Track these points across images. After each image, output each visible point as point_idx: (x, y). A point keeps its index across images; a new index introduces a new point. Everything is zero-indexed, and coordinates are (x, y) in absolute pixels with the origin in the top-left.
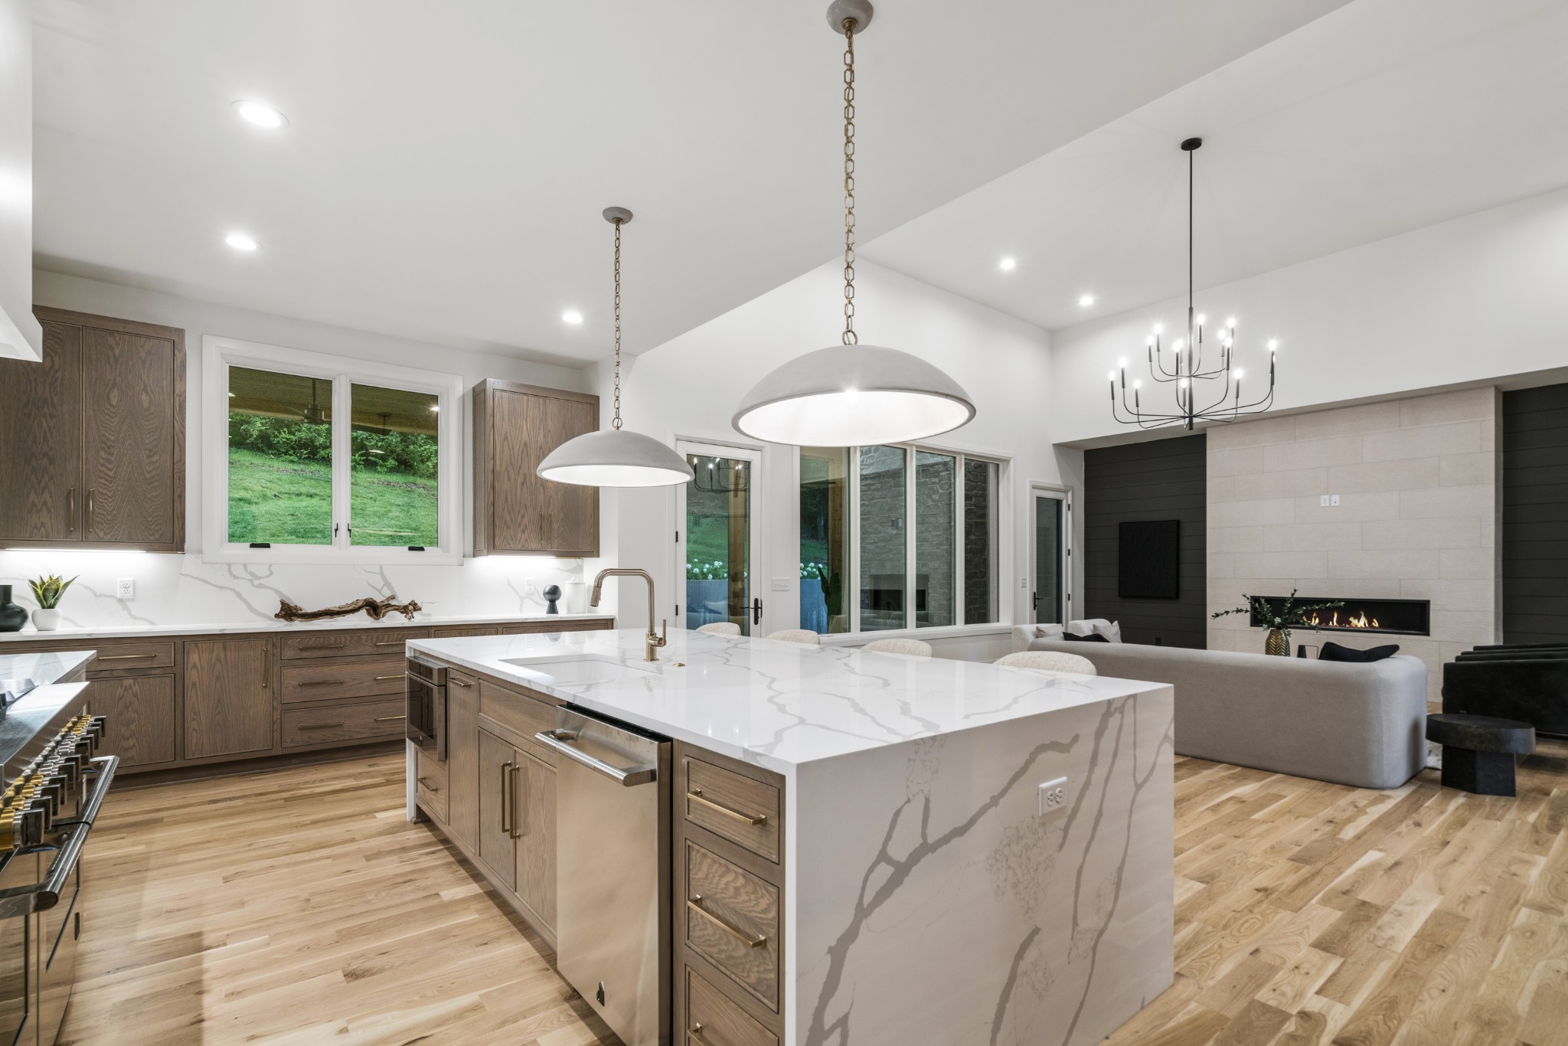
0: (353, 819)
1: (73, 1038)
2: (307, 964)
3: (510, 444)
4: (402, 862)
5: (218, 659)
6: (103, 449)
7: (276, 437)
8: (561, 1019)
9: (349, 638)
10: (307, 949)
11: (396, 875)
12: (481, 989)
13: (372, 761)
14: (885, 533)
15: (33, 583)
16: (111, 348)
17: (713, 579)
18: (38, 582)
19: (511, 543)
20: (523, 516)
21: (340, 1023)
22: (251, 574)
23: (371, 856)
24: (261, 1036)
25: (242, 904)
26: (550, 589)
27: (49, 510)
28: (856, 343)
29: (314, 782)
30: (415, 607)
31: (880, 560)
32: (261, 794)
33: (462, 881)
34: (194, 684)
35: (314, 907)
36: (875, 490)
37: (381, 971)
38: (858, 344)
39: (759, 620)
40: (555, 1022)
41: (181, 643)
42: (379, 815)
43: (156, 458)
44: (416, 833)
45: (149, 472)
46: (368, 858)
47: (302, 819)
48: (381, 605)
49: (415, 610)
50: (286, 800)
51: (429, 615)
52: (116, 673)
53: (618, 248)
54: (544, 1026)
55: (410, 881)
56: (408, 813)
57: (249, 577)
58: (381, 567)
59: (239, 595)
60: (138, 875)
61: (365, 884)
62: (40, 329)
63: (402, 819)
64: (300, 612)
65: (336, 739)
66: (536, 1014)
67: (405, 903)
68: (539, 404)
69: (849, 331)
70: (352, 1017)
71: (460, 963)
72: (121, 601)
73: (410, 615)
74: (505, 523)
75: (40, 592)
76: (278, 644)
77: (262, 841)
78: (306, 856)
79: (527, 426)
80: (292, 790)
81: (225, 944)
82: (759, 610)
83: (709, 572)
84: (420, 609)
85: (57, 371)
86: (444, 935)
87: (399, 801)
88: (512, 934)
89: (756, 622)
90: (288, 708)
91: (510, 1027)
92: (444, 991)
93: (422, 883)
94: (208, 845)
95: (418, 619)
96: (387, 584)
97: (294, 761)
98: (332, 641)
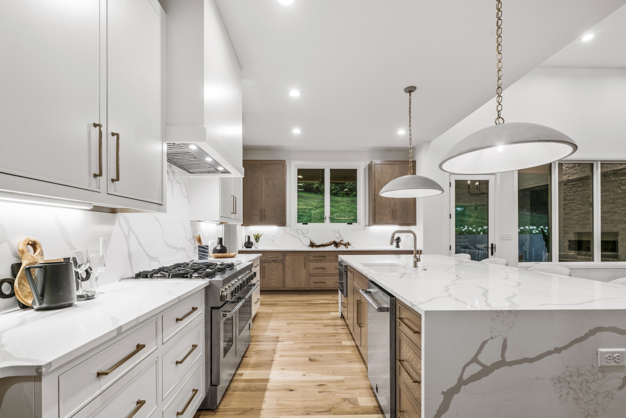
0: (324, 313)
1: (247, 356)
2: (301, 353)
3: (381, 184)
4: (334, 329)
5: (293, 259)
6: (268, 197)
7: (321, 188)
8: (367, 395)
9: (327, 254)
10: (301, 349)
11: (331, 333)
12: (345, 376)
13: (334, 296)
14: (585, 209)
15: (254, 235)
16: (269, 169)
17: (483, 234)
18: (255, 235)
19: (381, 221)
20: (386, 211)
21: (304, 373)
22: (303, 233)
23: (326, 326)
24: (285, 369)
25: (290, 332)
26: (397, 238)
27: (257, 215)
28: (503, 123)
29: (316, 300)
30: (349, 244)
31: (581, 224)
32: (302, 301)
33: (349, 340)
34: (287, 266)
35: (306, 337)
36: (578, 187)
37: (319, 361)
38: (505, 123)
39: (494, 253)
40: (365, 395)
41: (285, 253)
42: (331, 313)
43: (279, 199)
44: (340, 321)
45: (278, 203)
46: (325, 326)
47: (310, 310)
48: (338, 243)
49: (349, 245)
50: (308, 304)
51: (354, 247)
52: (270, 261)
53: (410, 102)
54: (361, 394)
55: (334, 336)
56: (339, 314)
57: (302, 234)
58: (339, 230)
59: (299, 239)
60: (269, 318)
61: (322, 334)
62: (244, 168)
63: (337, 316)
64: (315, 245)
65: (324, 287)
66: (359, 390)
67: (331, 343)
68: (391, 167)
69: (499, 118)
70: (307, 372)
71: (341, 366)
72: (272, 240)
73: (347, 247)
74: (379, 213)
75: (255, 238)
76: (308, 255)
77: (299, 315)
78: (308, 322)
79: (387, 176)
80: (310, 301)
81: (283, 342)
82: (494, 249)
83: (481, 231)
84: (350, 245)
85: (258, 177)
86: (339, 355)
87: (336, 310)
88: (360, 361)
89: (492, 254)
90: (311, 275)
91: (350, 391)
92: (334, 373)
93: (337, 338)
94: (286, 313)
95: (350, 248)
96: (340, 236)
97: (312, 292)
98: (323, 255)
